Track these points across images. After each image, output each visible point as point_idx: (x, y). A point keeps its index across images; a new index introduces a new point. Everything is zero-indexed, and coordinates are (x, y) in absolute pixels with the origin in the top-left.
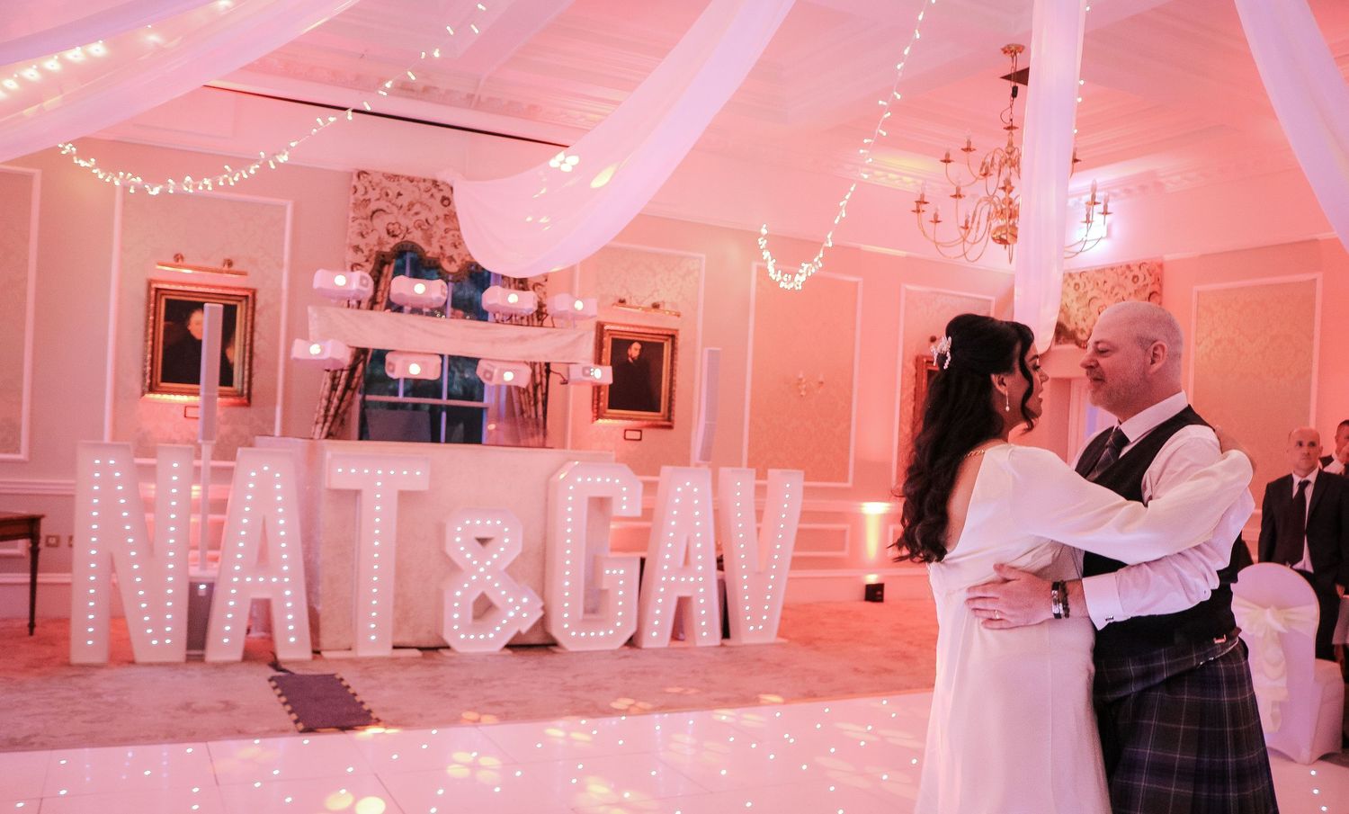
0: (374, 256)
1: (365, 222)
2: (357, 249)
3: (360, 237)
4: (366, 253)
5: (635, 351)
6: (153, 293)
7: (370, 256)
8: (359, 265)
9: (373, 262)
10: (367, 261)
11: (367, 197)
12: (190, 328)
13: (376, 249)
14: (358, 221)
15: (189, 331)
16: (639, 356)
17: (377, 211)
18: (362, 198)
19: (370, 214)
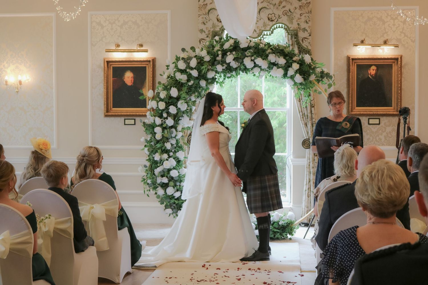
0: (211, 34)
1: (205, 16)
2: (202, 31)
3: (203, 25)
4: (207, 32)
5: (372, 71)
6: (106, 63)
7: (209, 34)
8: (203, 39)
9: (211, 37)
10: (207, 37)
11: (205, 3)
12: (124, 80)
13: (212, 30)
14: (201, 16)
15: (125, 82)
16: (376, 74)
17: (211, 9)
18: (202, 4)
19: (207, 11)
